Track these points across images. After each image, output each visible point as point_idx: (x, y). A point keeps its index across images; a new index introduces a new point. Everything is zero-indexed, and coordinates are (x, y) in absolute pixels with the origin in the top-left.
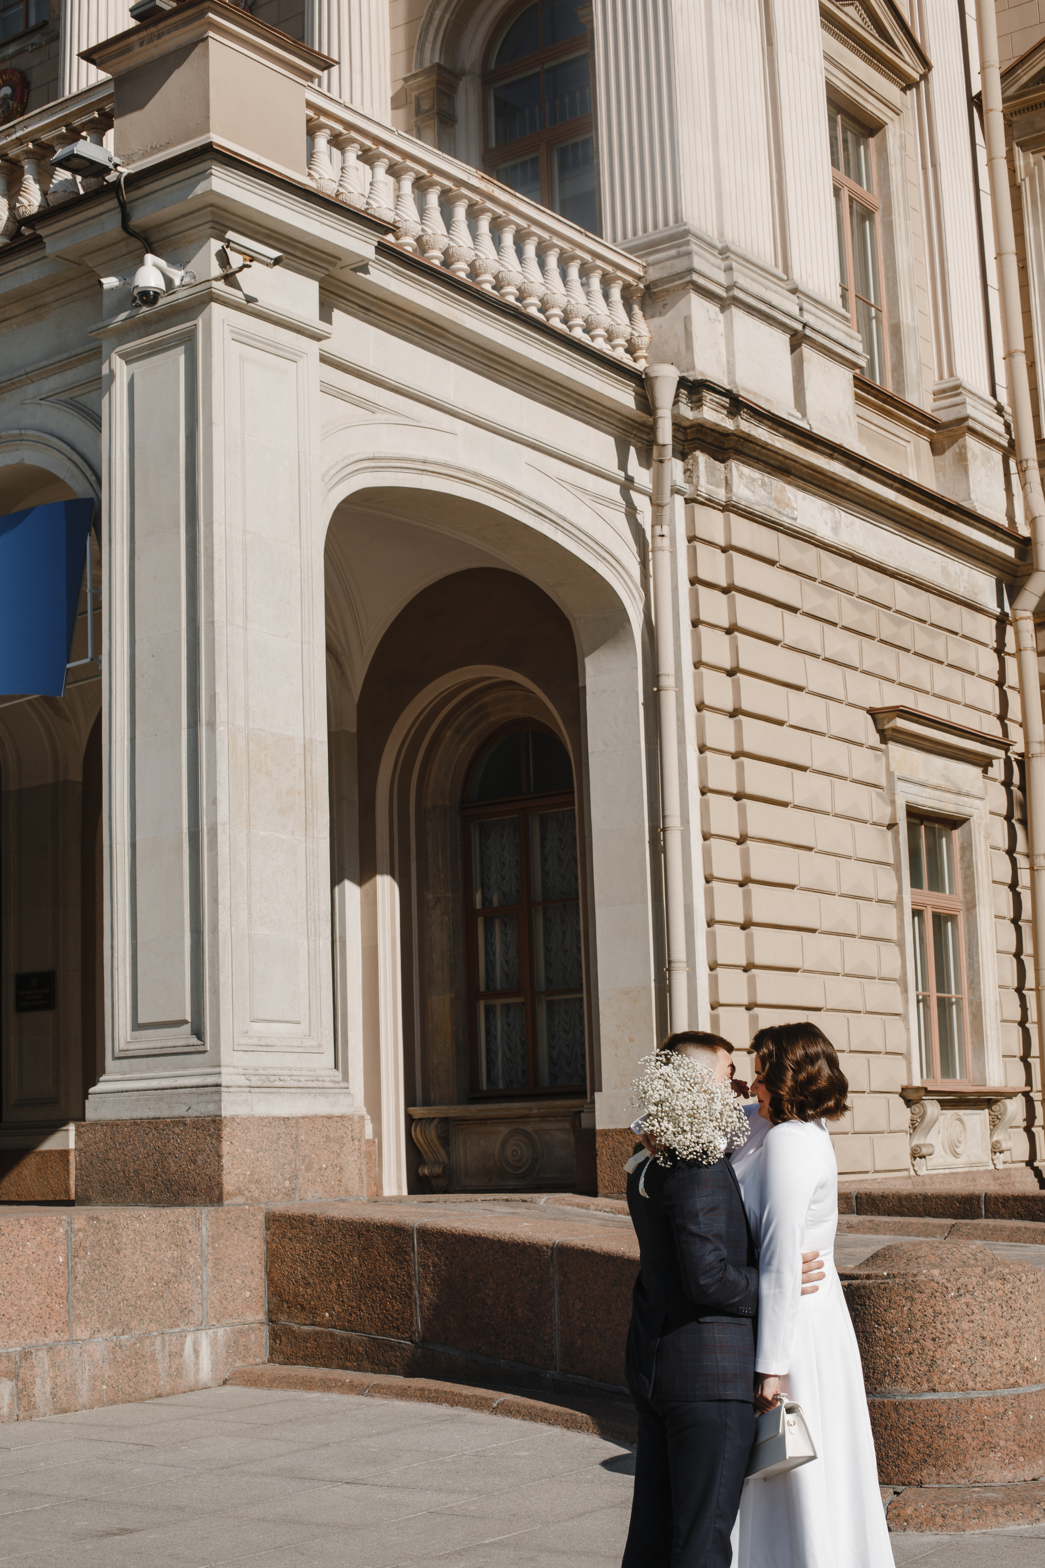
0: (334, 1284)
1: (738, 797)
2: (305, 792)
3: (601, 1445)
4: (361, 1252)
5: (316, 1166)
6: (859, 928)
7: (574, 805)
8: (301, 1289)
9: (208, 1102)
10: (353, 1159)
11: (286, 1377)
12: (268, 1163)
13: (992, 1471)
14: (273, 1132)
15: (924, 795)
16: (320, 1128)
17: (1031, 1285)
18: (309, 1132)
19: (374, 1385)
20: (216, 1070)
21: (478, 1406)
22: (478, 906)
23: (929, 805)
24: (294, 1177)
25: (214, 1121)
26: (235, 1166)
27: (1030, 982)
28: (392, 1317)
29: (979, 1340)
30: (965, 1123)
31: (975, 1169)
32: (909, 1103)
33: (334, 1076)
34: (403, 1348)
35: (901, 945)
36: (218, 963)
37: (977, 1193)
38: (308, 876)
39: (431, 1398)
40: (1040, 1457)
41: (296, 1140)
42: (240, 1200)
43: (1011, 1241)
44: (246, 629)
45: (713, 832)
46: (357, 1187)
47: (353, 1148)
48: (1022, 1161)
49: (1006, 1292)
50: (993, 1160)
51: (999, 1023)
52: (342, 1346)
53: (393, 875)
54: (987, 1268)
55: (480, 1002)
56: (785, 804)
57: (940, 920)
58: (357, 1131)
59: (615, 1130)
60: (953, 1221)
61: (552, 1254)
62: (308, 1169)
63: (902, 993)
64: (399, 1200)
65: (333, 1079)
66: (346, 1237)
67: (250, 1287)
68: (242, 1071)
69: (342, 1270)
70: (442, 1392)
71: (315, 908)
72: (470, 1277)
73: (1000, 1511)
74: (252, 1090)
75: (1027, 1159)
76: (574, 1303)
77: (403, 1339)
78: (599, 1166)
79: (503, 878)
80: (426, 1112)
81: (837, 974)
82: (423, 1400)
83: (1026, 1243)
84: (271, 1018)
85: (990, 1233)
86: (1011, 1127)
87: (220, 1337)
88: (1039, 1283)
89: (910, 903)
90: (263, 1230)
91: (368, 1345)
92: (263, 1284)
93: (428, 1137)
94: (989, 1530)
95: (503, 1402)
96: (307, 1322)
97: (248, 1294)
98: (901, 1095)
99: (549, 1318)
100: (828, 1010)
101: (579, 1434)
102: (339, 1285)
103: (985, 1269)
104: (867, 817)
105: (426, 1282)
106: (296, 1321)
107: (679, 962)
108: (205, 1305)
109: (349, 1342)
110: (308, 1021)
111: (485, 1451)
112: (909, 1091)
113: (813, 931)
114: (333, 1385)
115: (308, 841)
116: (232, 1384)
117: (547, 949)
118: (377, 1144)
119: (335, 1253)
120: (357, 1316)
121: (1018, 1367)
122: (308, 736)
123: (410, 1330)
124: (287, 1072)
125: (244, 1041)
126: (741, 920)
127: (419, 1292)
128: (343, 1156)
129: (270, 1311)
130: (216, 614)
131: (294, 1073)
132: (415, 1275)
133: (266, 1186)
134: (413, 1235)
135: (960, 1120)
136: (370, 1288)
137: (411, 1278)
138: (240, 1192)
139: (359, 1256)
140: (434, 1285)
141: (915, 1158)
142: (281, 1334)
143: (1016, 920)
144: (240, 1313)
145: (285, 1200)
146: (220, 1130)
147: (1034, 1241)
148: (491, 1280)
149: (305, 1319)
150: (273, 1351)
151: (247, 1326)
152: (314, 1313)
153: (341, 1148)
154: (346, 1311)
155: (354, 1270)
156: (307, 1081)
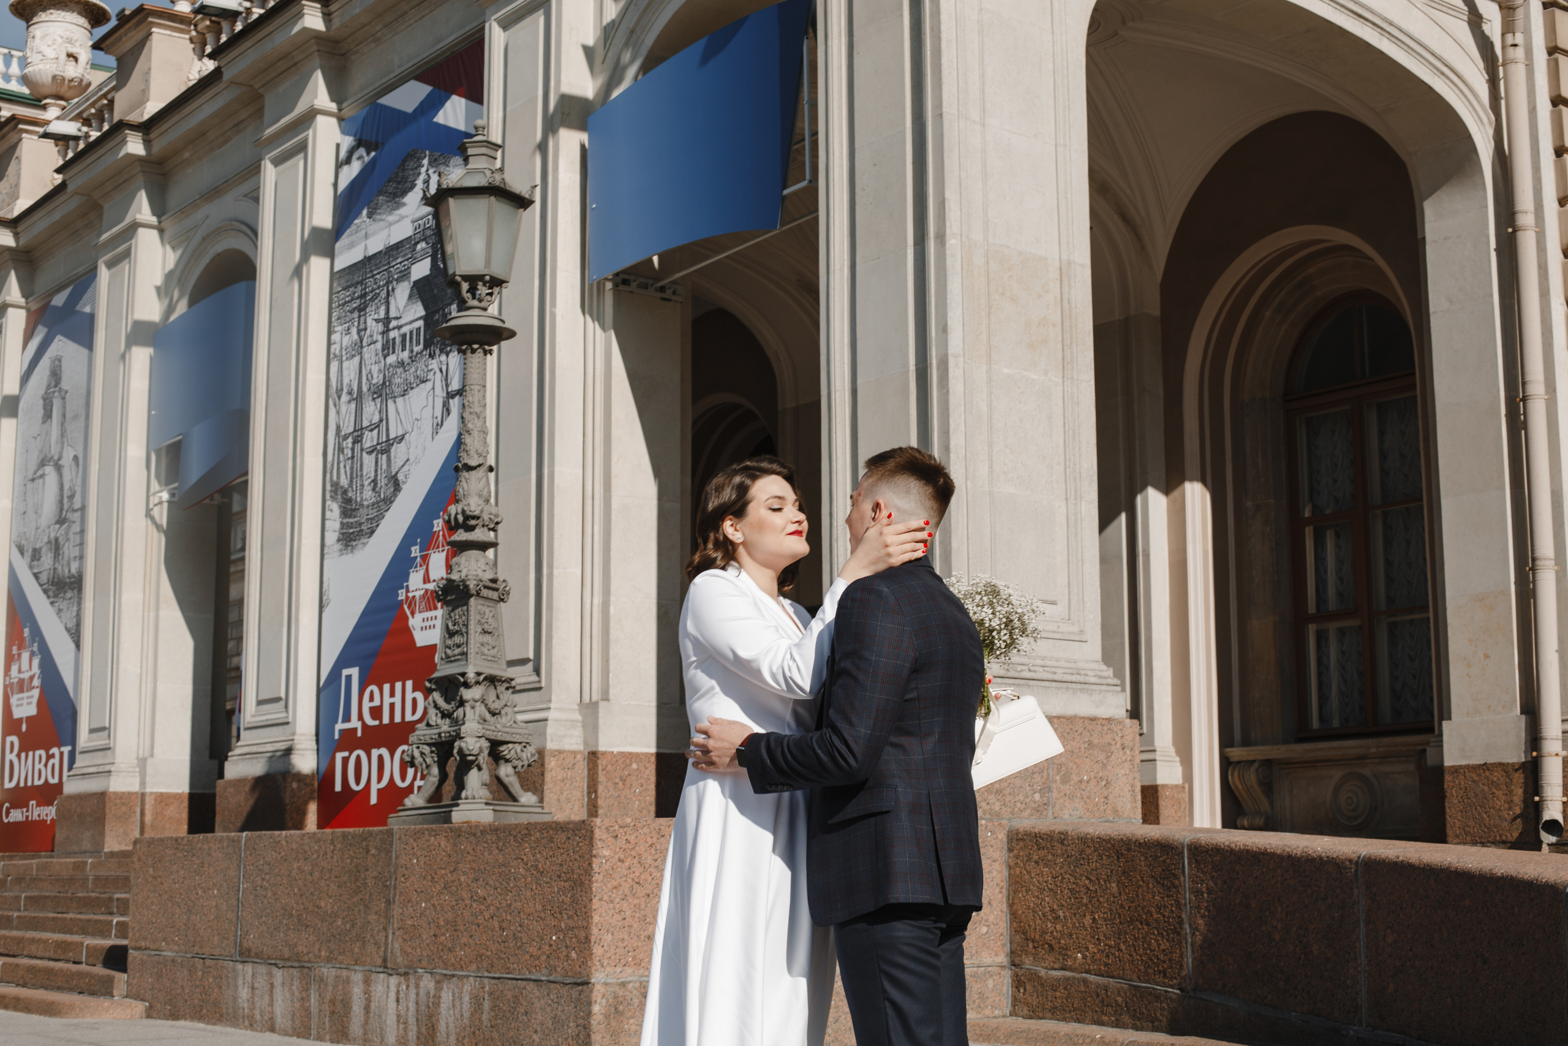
0: (1088, 917)
2: (1063, 324)
4: (1120, 877)
5: (1075, 778)
8: (1049, 925)
10: (1123, 772)
16: (1080, 731)
18: (1066, 735)
19: (1130, 1042)
22: (1307, 514)
24: (1046, 789)
28: (1158, 959)
33: (1102, 671)
34: (1170, 998)
36: (950, 524)
38: (1067, 426)
44: (984, 125)
46: (1129, 806)
47: (1124, 758)
52: (1098, 995)
55: (1309, 624)
58: (1129, 738)
59: (1468, 767)
61: (1356, 871)
62: (1065, 780)
65: (1100, 673)
66: (1102, 859)
67: (986, 921)
69: (1098, 900)
71: (1075, 464)
72: (1253, 906)
76: (1385, 935)
77: (1172, 987)
78: (1448, 810)
79: (1335, 481)
90: (1005, 851)
91: (1128, 994)
92: (1005, 919)
93: (1248, 783)
96: (1056, 966)
97: (984, 929)
99: (1352, 956)
102: (1094, 919)
105: (1199, 913)
106: (1043, 964)
107: (1545, 559)
109: (1106, 990)
110: (1067, 601)
114: (1081, 1042)
115: (1066, 384)
118: (1187, 790)
119: (1090, 879)
120: (1115, 958)
122: (1064, 257)
123: (1179, 975)
124: (1039, 662)
127: (1190, 927)
128: (1110, 768)
129: (1012, 952)
130: (944, 104)
131: (1048, 663)
132: (1185, 904)
133: (1010, 798)
134: (1182, 853)
136: (1131, 922)
137: (1180, 909)
139: (1118, 882)
140: (1209, 917)
142: (1026, 981)
144: (974, 952)
145: (1034, 817)
148: (1279, 908)
149: (1054, 962)
150: (1015, 1001)
151: (983, 969)
152: (1064, 955)
153: (1108, 757)
154: (1103, 952)
155: (1112, 899)
156: (1065, 673)
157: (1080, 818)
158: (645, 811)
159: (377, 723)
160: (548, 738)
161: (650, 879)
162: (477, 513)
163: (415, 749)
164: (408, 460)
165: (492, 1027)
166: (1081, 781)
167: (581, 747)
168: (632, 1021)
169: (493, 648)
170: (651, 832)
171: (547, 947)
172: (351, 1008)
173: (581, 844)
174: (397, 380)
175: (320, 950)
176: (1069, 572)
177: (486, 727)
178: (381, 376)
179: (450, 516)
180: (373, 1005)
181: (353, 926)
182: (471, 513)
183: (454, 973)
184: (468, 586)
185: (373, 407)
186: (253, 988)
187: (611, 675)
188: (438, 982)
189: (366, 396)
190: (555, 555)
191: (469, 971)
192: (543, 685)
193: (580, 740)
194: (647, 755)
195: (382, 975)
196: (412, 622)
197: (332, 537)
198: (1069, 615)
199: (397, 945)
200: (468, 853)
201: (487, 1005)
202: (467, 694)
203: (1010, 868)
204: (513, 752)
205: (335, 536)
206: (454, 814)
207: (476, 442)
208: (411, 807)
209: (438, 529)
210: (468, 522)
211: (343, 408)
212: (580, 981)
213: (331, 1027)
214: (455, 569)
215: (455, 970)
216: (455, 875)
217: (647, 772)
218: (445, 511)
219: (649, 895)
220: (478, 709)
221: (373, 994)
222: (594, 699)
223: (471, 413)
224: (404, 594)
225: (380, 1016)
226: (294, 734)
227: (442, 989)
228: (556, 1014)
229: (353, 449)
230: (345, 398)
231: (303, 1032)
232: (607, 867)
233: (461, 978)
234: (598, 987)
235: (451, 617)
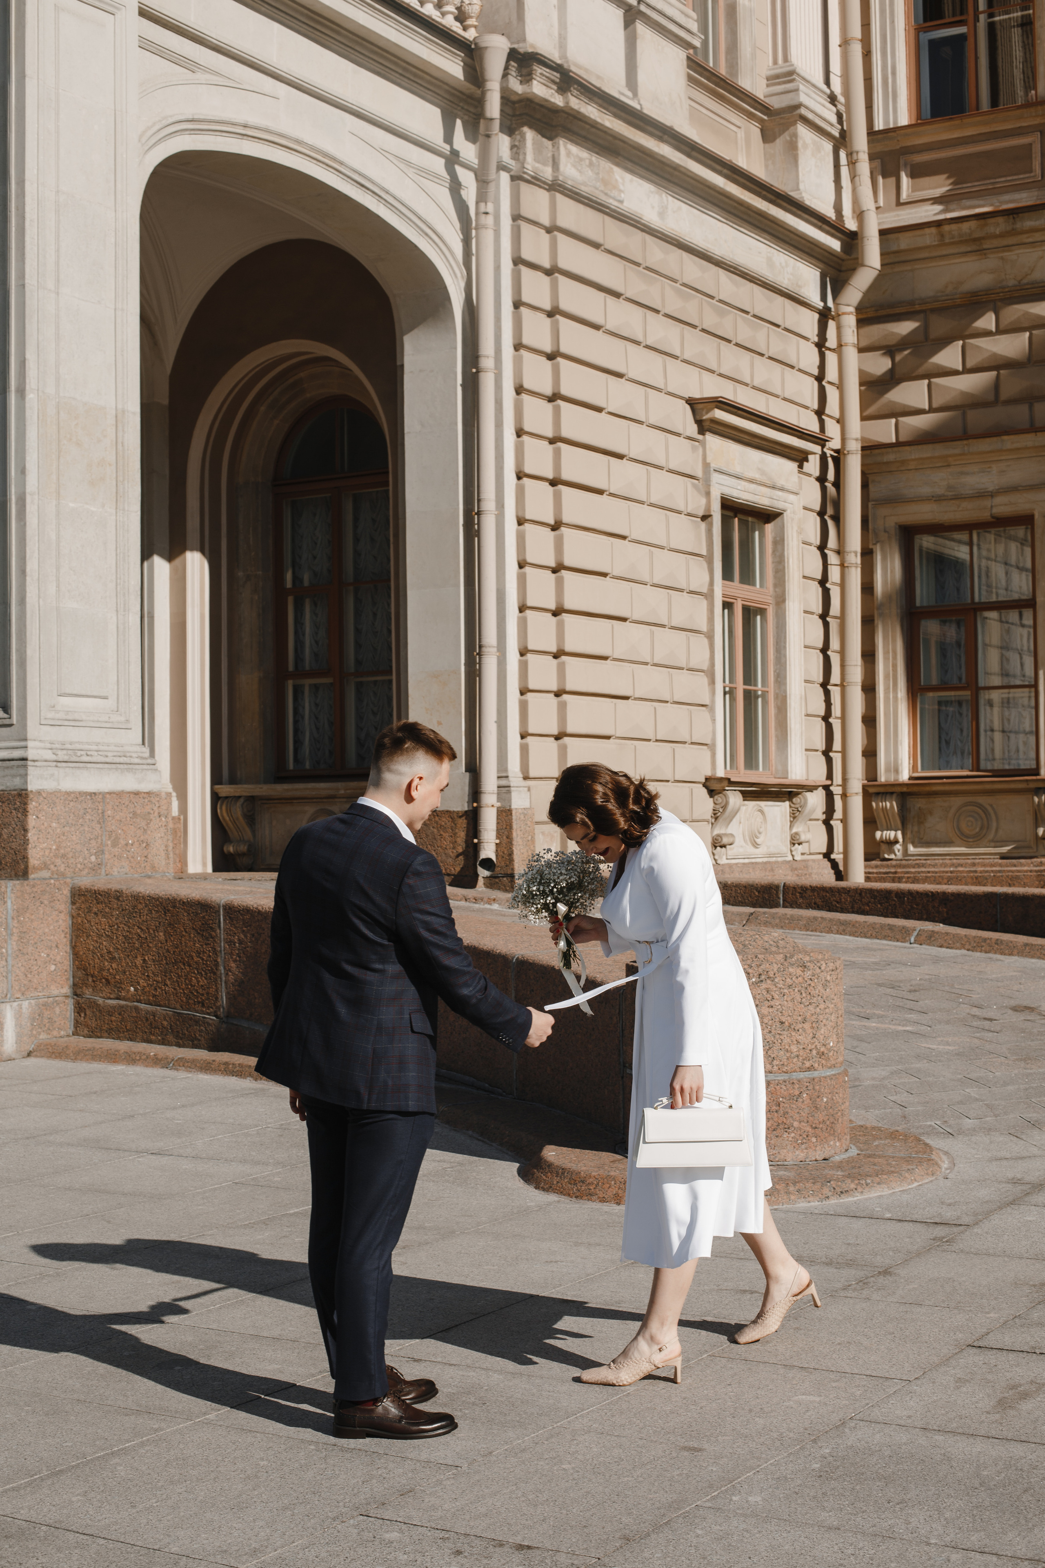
0: (139, 958)
1: (553, 483)
2: (117, 463)
4: (167, 928)
5: (123, 842)
6: (670, 617)
7: (388, 485)
8: (106, 964)
9: (14, 776)
10: (159, 835)
11: (90, 1050)
12: (74, 838)
13: (785, 1151)
14: (80, 807)
15: (739, 488)
16: (127, 803)
17: (830, 973)
18: (116, 807)
19: (179, 1058)
20: (22, 744)
22: (289, 585)
23: (744, 498)
24: (100, 852)
25: (20, 795)
26: (41, 840)
27: (835, 678)
28: (198, 992)
29: (778, 1024)
30: (766, 814)
31: (774, 859)
32: (712, 793)
33: (142, 753)
34: (208, 1023)
35: (710, 637)
36: (25, 635)
37: (776, 882)
38: (118, 549)
39: (235, 1072)
40: (832, 1138)
41: (103, 816)
42: (45, 874)
43: (807, 930)
44: (58, 294)
45: (527, 517)
46: (164, 863)
47: (160, 824)
48: (820, 853)
49: (806, 979)
50: (791, 851)
51: (803, 717)
52: (147, 1020)
53: (203, 552)
54: (788, 955)
55: (289, 681)
56: (600, 492)
57: (749, 613)
58: (164, 807)
60: (752, 910)
62: (114, 844)
63: (709, 684)
64: (203, 877)
65: (141, 755)
66: (151, 913)
67: (54, 960)
68: (49, 746)
69: (148, 946)
71: (124, 582)
73: (791, 1188)
74: (59, 764)
75: (824, 850)
77: (209, 1014)
79: (315, 558)
80: (232, 790)
81: (646, 664)
82: (228, 1074)
83: (821, 932)
84: (79, 693)
85: (787, 922)
86: (811, 820)
87: (24, 1010)
88: (838, 971)
89: (721, 595)
90: (69, 904)
91: (172, 1019)
92: (68, 958)
93: (234, 815)
94: (781, 1207)
96: (112, 996)
97: (53, 967)
98: (704, 785)
100: (636, 699)
102: (144, 960)
103: (786, 956)
104: (681, 508)
105: (232, 958)
106: (101, 995)
107: (489, 647)
108: (10, 978)
109: (154, 1016)
110: (116, 696)
111: (289, 1124)
112: (712, 781)
113: (624, 620)
114: (138, 1058)
115: (118, 514)
116: (36, 1056)
117: (358, 631)
118: (182, 821)
119: (141, 929)
120: (162, 990)
121: (814, 1052)
122: (120, 406)
123: (215, 1005)
124: (94, 747)
125: (51, 715)
126: (553, 607)
127: (225, 968)
128: (149, 832)
129: (75, 985)
130: (27, 276)
131: (101, 748)
132: (221, 951)
133: (72, 860)
134: (219, 911)
135: (761, 811)
136: (176, 963)
137: (216, 954)
138: (45, 866)
139: (165, 932)
140: (240, 961)
141: (716, 847)
142: (86, 1007)
143: (824, 616)
144: (45, 986)
145: (91, 875)
146: (26, 804)
147: (830, 931)
149: (110, 993)
150: (77, 1024)
151: (51, 999)
152: (119, 988)
153: (148, 824)
154: (151, 985)
155: (160, 945)
156: (115, 756)
157: (126, 874)
166: (127, 845)
176: (118, 672)
198: (118, 707)
203: (73, 917)
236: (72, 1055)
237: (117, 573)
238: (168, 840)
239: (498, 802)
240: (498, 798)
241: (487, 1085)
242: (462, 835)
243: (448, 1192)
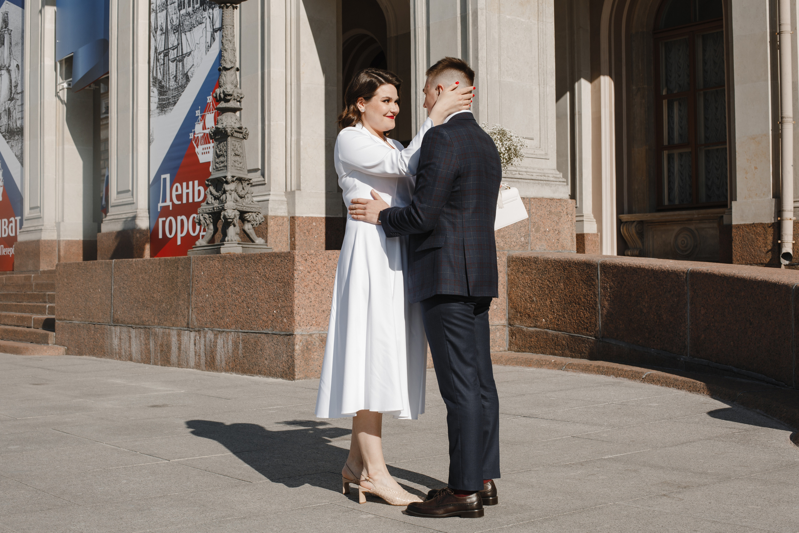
0: (548, 301)
3: (711, 402)
4: (565, 280)
5: (542, 230)
8: (528, 304)
10: (567, 226)
11: (515, 358)
16: (545, 205)
18: (538, 207)
19: (569, 364)
21: (633, 377)
22: (664, 93)
24: (527, 235)
28: (584, 322)
33: (556, 174)
34: (590, 342)
36: (478, 98)
39: (604, 372)
41: (529, 212)
46: (570, 244)
47: (567, 220)
52: (553, 340)
53: (610, 75)
55: (665, 151)
58: (570, 209)
59: (745, 225)
61: (686, 277)
62: (537, 231)
65: (555, 176)
66: (556, 271)
69: (554, 292)
70: (611, 368)
71: (544, 66)
72: (633, 295)
76: (700, 310)
77: (591, 336)
78: (734, 247)
79: (679, 76)
82: (598, 373)
90: (506, 267)
91: (568, 340)
92: (505, 301)
93: (631, 233)
95: (649, 375)
96: (532, 325)
97: (495, 307)
99: (683, 321)
101: (697, 395)
102: (551, 302)
105: (605, 298)
106: (525, 324)
107: (788, 118)
109: (557, 338)
110: (539, 138)
111: (628, 402)
114: (544, 363)
115: (539, 24)
117: (706, 119)
118: (599, 236)
119: (549, 281)
120: (562, 321)
123: (595, 330)
124: (524, 170)
127: (601, 305)
128: (560, 224)
129: (509, 318)
131: (529, 170)
132: (598, 294)
133: (508, 240)
134: (597, 268)
136: (571, 303)
137: (596, 296)
139: (564, 283)
140: (610, 300)
142: (516, 333)
145: (521, 249)
148: (646, 296)
149: (531, 323)
150: (511, 343)
151: (494, 327)
152: (536, 320)
153: (559, 219)
154: (556, 318)
155: (561, 291)
156: (538, 176)
157: (545, 250)
158: (320, 247)
159: (180, 203)
160: (269, 209)
161: (324, 281)
162: (231, 93)
163: (201, 216)
164: (193, 65)
165: (244, 357)
166: (545, 231)
167: (287, 215)
168: (315, 354)
169: (240, 163)
170: (324, 258)
171: (271, 317)
172: (171, 348)
173: (288, 264)
174: (186, 23)
175: (154, 319)
176: (540, 123)
177: (238, 204)
178: (178, 21)
179: (216, 94)
180: (182, 347)
181: (171, 307)
182: (227, 93)
183: (224, 330)
184: (227, 131)
185: (174, 37)
186: (120, 339)
187: (301, 177)
188: (215, 335)
189: (170, 32)
190: (272, 115)
191: (231, 329)
192: (266, 182)
193: (286, 211)
194: (320, 218)
195: (186, 332)
196: (197, 150)
197: (154, 106)
198: (540, 145)
199: (194, 316)
200: (230, 269)
201: (241, 346)
202: (227, 187)
203: (508, 275)
204: (251, 217)
205: (156, 105)
206: (222, 249)
207: (230, 55)
208: (200, 246)
209: (210, 101)
210: (226, 97)
211: (158, 38)
212: (288, 333)
213: (161, 358)
214: (220, 122)
215: (224, 328)
216: (223, 280)
217: (321, 227)
218: (214, 92)
219: (323, 290)
220: (233, 195)
221: (182, 341)
222: (293, 189)
223: (226, 40)
224: (193, 136)
225: (186, 352)
226: (137, 209)
227: (218, 338)
228: (276, 350)
229: (164, 60)
230: (159, 32)
231: (146, 360)
232: (302, 275)
233: (227, 332)
234: (298, 336)
235: (218, 147)
236: (504, 361)
237: (539, 61)
238: (573, 230)
239: (794, 217)
240: (794, 215)
241: (774, 380)
242: (770, 238)
243: (732, 448)
